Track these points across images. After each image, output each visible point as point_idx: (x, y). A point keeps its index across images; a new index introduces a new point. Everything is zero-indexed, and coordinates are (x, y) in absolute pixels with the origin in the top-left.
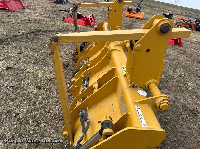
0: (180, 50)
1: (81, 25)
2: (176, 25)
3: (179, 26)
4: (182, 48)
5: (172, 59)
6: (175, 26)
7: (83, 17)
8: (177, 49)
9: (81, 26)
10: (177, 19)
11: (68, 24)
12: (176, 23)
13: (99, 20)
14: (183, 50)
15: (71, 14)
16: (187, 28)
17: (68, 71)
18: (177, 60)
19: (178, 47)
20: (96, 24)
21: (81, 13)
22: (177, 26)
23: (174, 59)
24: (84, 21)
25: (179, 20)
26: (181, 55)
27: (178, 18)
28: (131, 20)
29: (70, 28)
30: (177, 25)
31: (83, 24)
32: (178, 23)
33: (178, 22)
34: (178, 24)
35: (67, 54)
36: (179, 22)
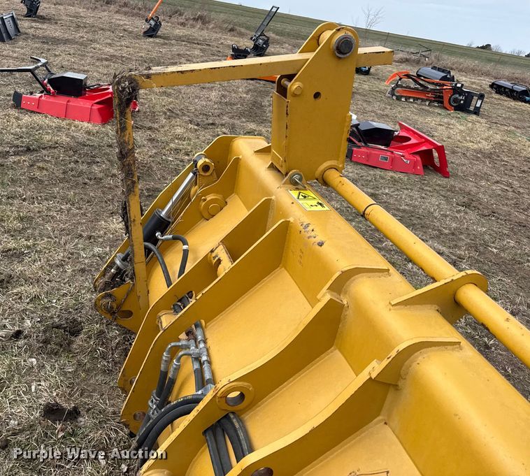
0: (448, 191)
1: (89, 121)
2: (393, 95)
3: (403, 100)
4: (451, 181)
5: (447, 231)
6: (389, 97)
7: (88, 88)
8: (439, 185)
9: (90, 126)
10: (394, 76)
11: (38, 119)
12: (393, 89)
13: (146, 94)
14: (460, 189)
15: (46, 81)
16: (427, 103)
17: (80, 364)
18: (463, 237)
19: (437, 180)
20: (138, 111)
21: (81, 76)
22: (394, 98)
23: (453, 234)
24: (97, 103)
25: (400, 79)
26: (466, 213)
27: (397, 74)
28: (251, 87)
29: (48, 137)
30: (397, 96)
31: (96, 115)
32: (398, 89)
33: (397, 86)
34: (398, 92)
35: (61, 265)
36: (402, 87)
